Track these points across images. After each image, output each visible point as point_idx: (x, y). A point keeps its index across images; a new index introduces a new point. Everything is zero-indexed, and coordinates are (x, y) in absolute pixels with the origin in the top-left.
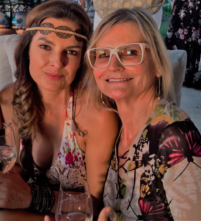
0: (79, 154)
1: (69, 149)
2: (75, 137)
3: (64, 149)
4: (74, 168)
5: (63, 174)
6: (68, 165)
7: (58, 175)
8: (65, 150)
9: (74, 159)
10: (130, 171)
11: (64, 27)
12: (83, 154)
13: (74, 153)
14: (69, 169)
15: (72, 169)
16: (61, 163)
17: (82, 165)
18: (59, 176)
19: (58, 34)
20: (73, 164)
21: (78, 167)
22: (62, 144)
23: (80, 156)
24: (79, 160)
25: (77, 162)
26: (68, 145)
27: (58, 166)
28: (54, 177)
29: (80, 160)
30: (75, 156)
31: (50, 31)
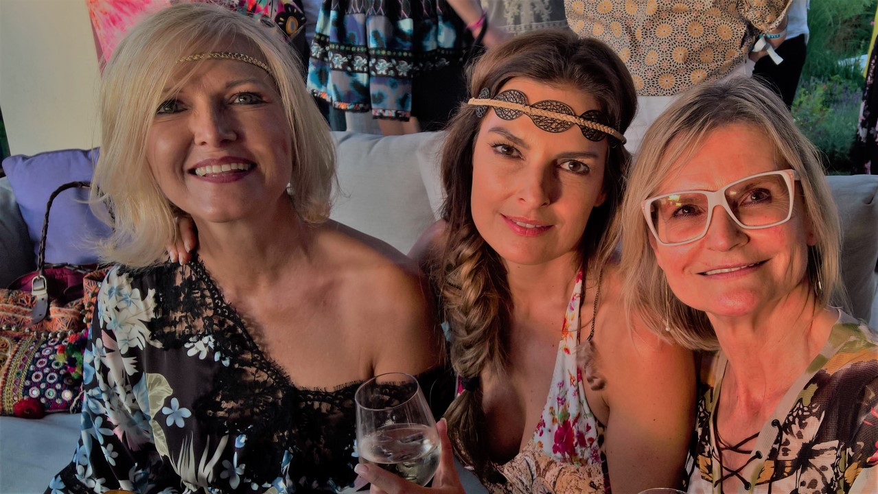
0: (589, 428)
1: (566, 415)
2: (580, 383)
3: (552, 413)
4: (573, 464)
5: (545, 475)
6: (559, 455)
7: (532, 476)
8: (557, 417)
9: (576, 440)
10: (758, 484)
11: (555, 104)
12: (600, 429)
13: (576, 424)
14: (560, 465)
15: (568, 465)
16: (541, 446)
17: (596, 458)
18: (533, 480)
19: (538, 120)
20: (573, 453)
21: (584, 462)
22: (548, 399)
23: (592, 434)
24: (588, 445)
25: (583, 449)
26: (563, 404)
27: (533, 455)
28: (521, 481)
29: (591, 445)
30: (578, 432)
31: (519, 111)
